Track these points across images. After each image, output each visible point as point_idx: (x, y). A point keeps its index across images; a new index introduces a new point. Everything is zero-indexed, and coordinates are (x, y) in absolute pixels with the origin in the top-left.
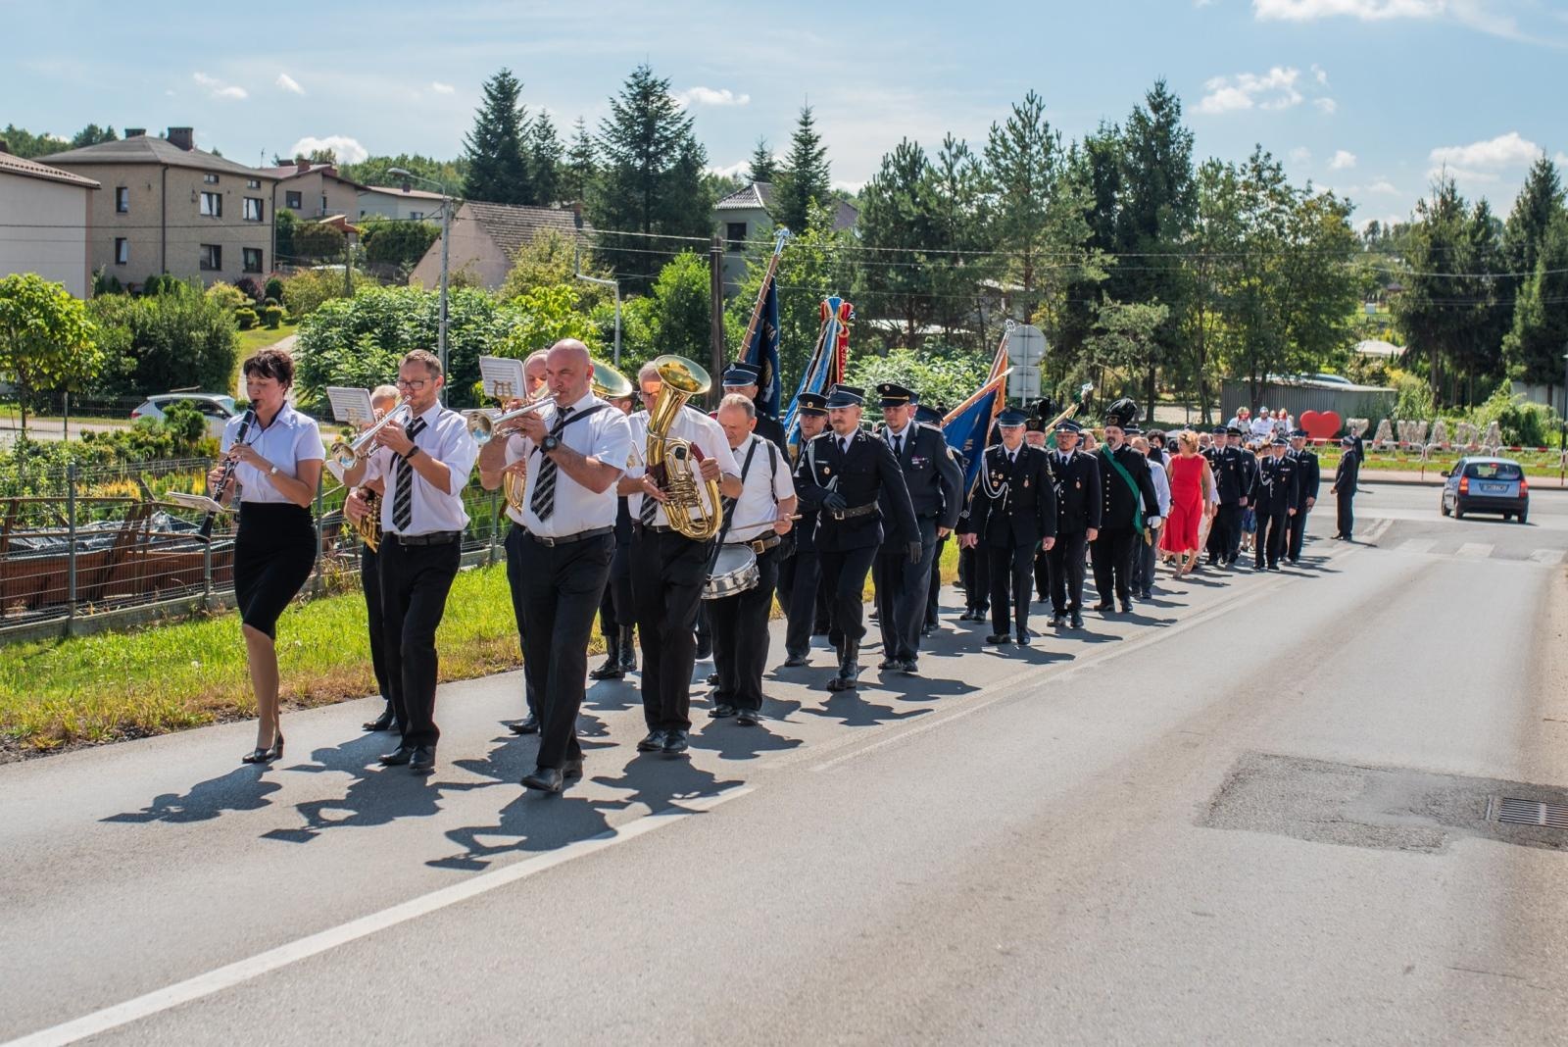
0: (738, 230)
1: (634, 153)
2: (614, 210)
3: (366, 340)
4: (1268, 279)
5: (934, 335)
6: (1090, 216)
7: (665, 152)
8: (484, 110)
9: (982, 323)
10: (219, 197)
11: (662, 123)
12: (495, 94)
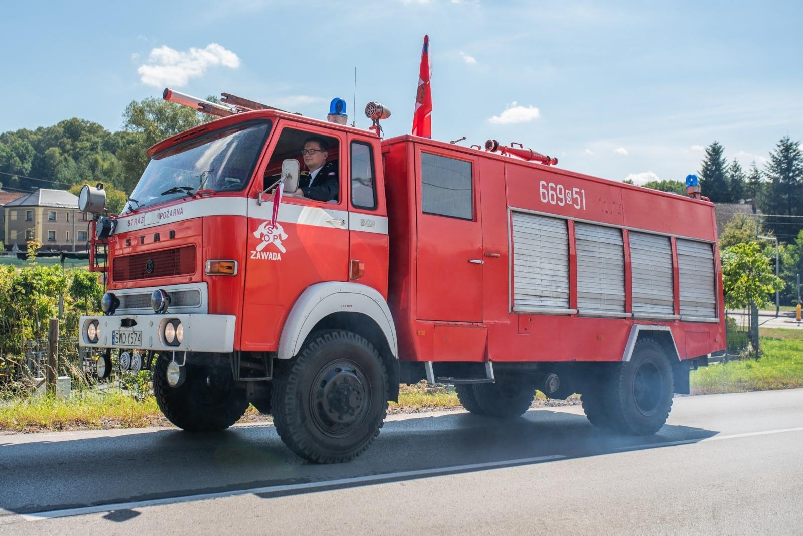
1: (782, 177)
2: (772, 204)
7: (798, 175)
8: (706, 160)
12: (711, 152)
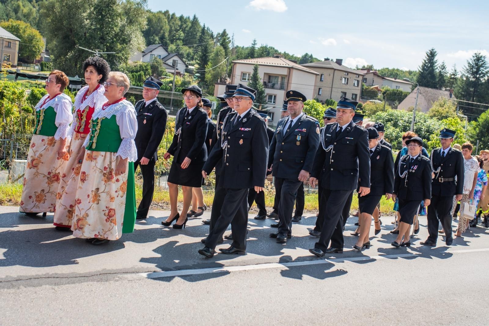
1: (472, 77)
2: (463, 93)
3: (389, 124)
7: (482, 77)
8: (425, 59)
10: (348, 79)
11: (481, 69)
12: (429, 55)
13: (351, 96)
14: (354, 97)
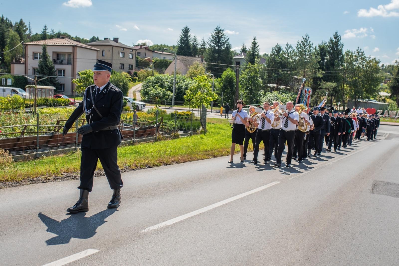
0: (238, 63)
1: (216, 46)
2: (210, 58)
3: (157, 86)
4: (360, 78)
5: (282, 88)
6: (319, 62)
7: (222, 45)
8: (182, 35)
9: (293, 86)
10: (124, 53)
11: (222, 39)
12: (184, 31)
13: (128, 67)
14: (130, 67)
